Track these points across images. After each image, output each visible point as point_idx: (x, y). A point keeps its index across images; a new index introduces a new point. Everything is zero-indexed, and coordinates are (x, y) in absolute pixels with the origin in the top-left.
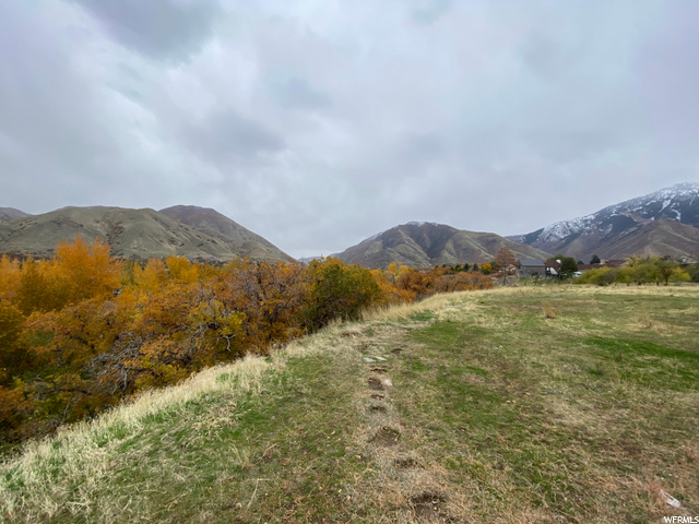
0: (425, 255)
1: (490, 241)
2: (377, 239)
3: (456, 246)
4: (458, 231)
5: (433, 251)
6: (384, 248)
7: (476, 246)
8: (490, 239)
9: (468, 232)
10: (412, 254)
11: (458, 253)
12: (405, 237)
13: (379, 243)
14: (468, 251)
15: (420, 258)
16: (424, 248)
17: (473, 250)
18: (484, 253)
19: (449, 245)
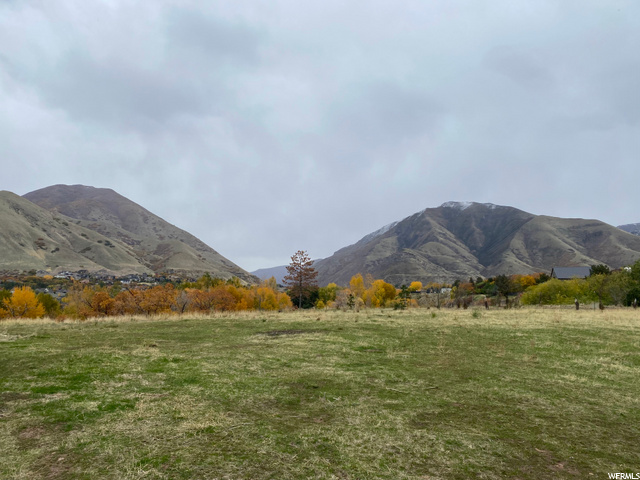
0: (475, 261)
1: (591, 234)
2: (388, 234)
3: (530, 244)
4: (531, 217)
5: (488, 253)
6: (400, 249)
7: (565, 243)
8: (590, 230)
9: (549, 219)
10: (450, 259)
11: (532, 256)
12: (437, 228)
13: (392, 240)
14: (551, 253)
15: (463, 266)
16: (471, 248)
17: (560, 251)
18: (580, 255)
19: (517, 242)
